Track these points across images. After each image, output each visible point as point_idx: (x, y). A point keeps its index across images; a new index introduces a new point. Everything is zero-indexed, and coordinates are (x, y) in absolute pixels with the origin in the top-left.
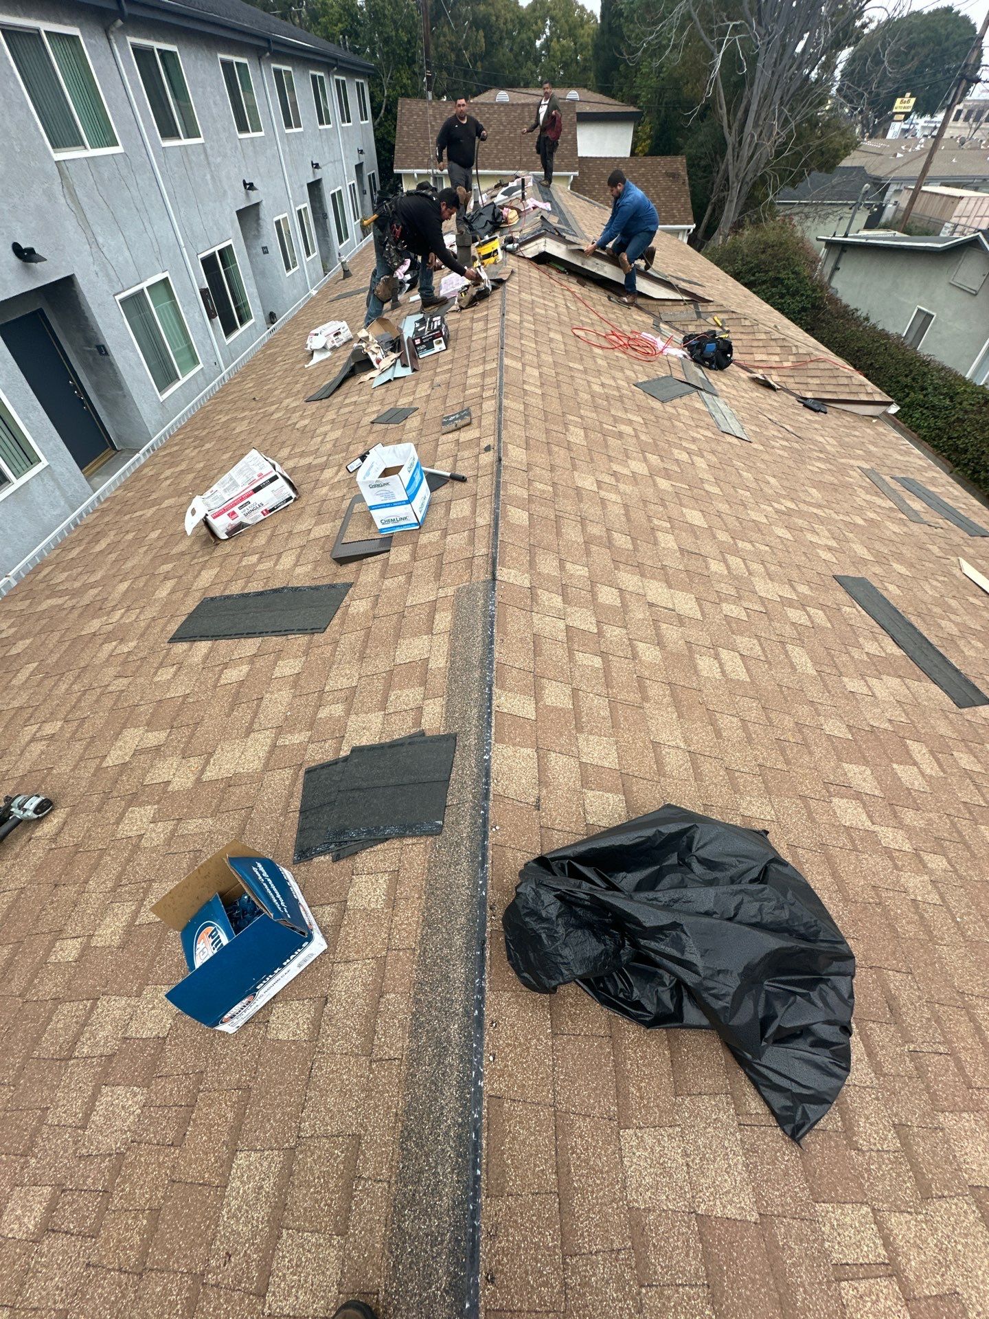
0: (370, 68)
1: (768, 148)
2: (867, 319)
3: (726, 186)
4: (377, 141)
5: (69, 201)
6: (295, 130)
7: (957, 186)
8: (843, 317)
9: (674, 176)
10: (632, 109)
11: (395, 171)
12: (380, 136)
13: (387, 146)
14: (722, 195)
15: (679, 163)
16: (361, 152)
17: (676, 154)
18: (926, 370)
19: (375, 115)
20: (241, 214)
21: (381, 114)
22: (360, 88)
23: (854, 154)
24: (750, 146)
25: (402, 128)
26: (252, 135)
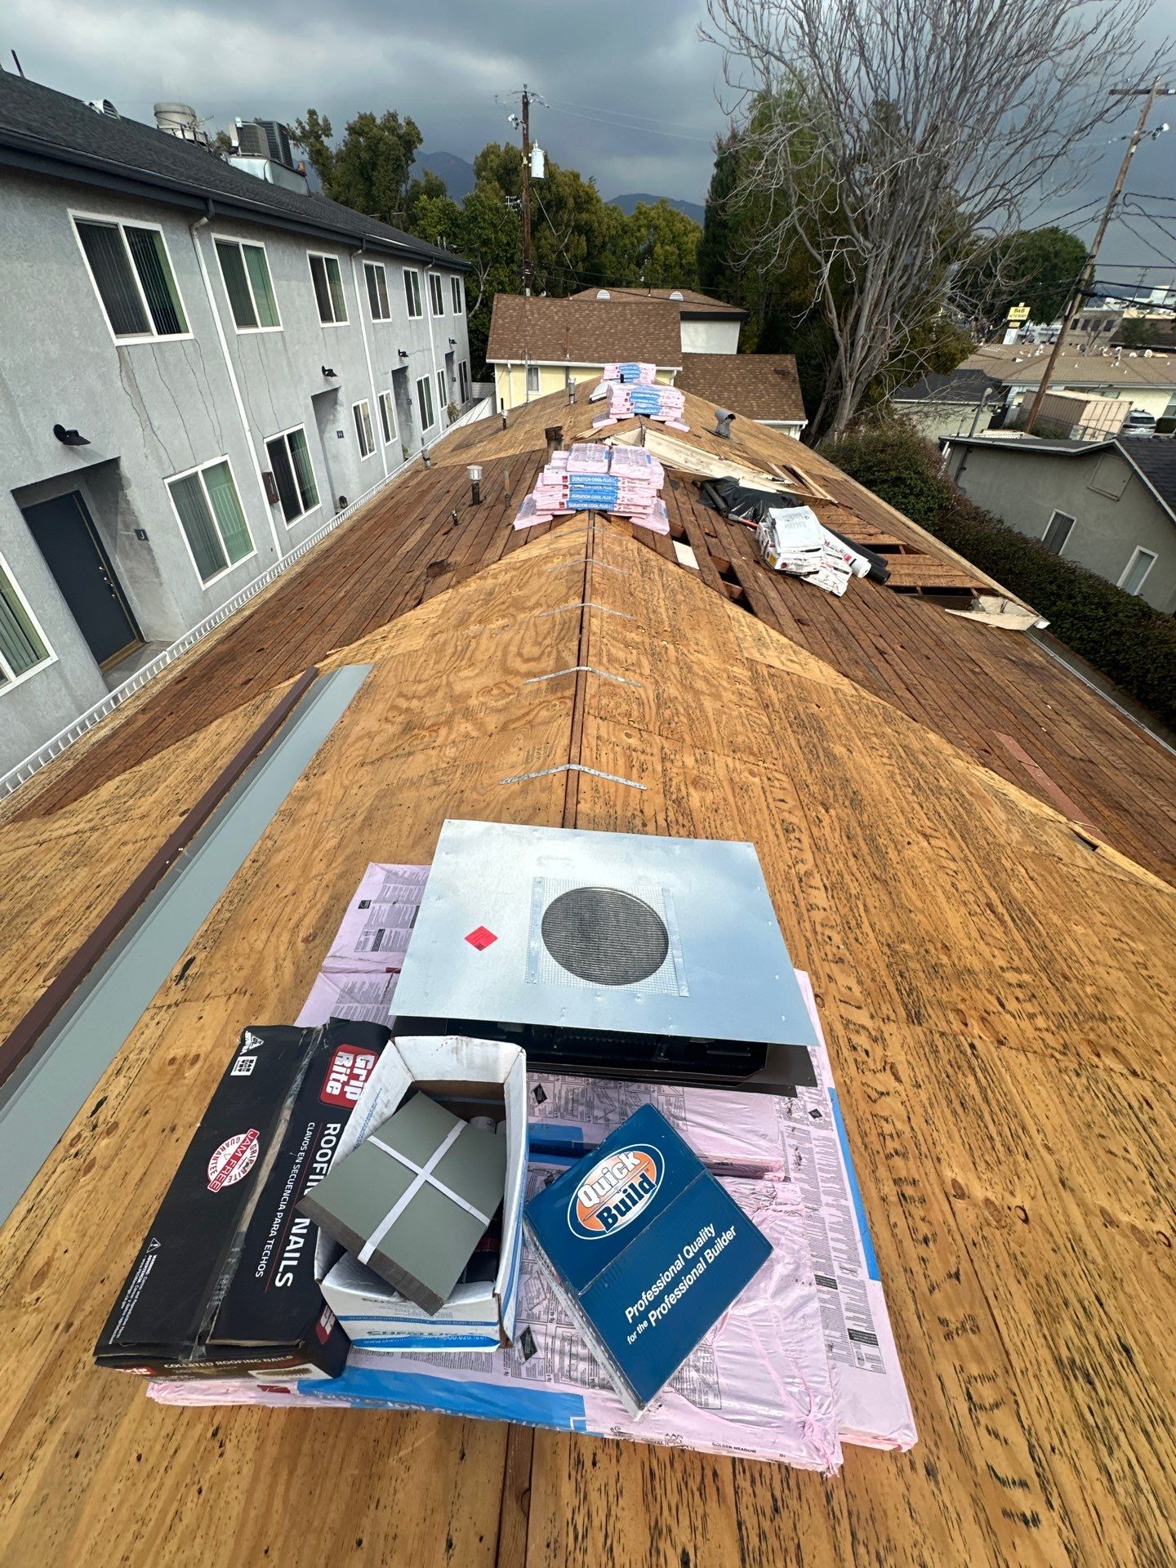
0: (466, 266)
1: (882, 351)
2: (1000, 521)
3: (840, 383)
4: (470, 331)
5: (126, 385)
6: (382, 320)
7: (1082, 390)
8: (974, 519)
9: (783, 373)
10: (738, 310)
11: (488, 361)
12: (474, 328)
13: (480, 337)
14: (835, 393)
15: (789, 362)
16: (453, 342)
17: (786, 352)
18: (1072, 577)
19: (469, 308)
20: (316, 399)
21: (476, 308)
22: (455, 284)
23: (972, 357)
24: (862, 348)
25: (496, 321)
26: (335, 324)
